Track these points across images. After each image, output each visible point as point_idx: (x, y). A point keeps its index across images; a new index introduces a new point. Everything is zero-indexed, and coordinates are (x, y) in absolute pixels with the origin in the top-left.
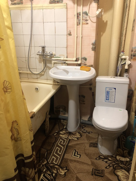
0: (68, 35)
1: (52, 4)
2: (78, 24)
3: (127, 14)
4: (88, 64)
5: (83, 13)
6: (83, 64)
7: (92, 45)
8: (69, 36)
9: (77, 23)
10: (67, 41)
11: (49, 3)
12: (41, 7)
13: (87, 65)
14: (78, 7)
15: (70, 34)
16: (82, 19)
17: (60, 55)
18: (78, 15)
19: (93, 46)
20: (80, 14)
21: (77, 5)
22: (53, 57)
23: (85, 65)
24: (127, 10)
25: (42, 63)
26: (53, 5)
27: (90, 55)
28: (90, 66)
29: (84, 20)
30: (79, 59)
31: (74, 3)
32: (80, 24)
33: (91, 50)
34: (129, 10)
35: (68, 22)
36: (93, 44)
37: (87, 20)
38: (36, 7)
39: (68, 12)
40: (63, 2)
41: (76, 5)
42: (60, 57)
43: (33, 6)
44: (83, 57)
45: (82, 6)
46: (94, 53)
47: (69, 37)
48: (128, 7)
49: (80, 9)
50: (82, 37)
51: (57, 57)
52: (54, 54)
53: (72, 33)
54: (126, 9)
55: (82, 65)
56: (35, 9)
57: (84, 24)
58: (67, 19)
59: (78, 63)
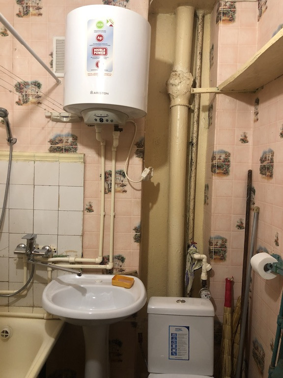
0: (86, 212)
1: (54, 152)
2: (107, 191)
3: (193, 175)
4: (127, 270)
5: (116, 173)
6: (116, 270)
7: (134, 231)
8: (89, 213)
9: (105, 189)
10: (83, 223)
11: (48, 152)
12: (31, 156)
13: (125, 272)
14: (108, 163)
15: (90, 210)
16: (115, 183)
17: (67, 252)
18: (108, 175)
19: (136, 232)
20: (111, 175)
21: (106, 158)
22: (51, 256)
23: (122, 270)
24: (193, 168)
25: (25, 268)
26: (57, 155)
27: (131, 251)
28: (131, 274)
29: (118, 185)
30: (109, 259)
31: (99, 154)
32: (110, 191)
33: (133, 240)
34: (196, 169)
35: (86, 186)
36: (136, 230)
37: (124, 185)
38: (21, 156)
39: (88, 168)
40: (77, 151)
41: (103, 159)
42: (66, 256)
43: (14, 154)
44: (116, 254)
45: (114, 162)
46: (139, 247)
47: (88, 215)
48: (194, 164)
49: (112, 166)
50: (114, 216)
51: (59, 256)
52: (54, 249)
53: (94, 208)
54: (191, 167)
55: (114, 271)
56: (17, 160)
57: (119, 192)
58: (84, 181)
59: (107, 268)
